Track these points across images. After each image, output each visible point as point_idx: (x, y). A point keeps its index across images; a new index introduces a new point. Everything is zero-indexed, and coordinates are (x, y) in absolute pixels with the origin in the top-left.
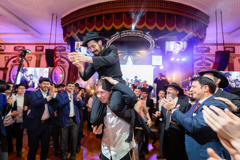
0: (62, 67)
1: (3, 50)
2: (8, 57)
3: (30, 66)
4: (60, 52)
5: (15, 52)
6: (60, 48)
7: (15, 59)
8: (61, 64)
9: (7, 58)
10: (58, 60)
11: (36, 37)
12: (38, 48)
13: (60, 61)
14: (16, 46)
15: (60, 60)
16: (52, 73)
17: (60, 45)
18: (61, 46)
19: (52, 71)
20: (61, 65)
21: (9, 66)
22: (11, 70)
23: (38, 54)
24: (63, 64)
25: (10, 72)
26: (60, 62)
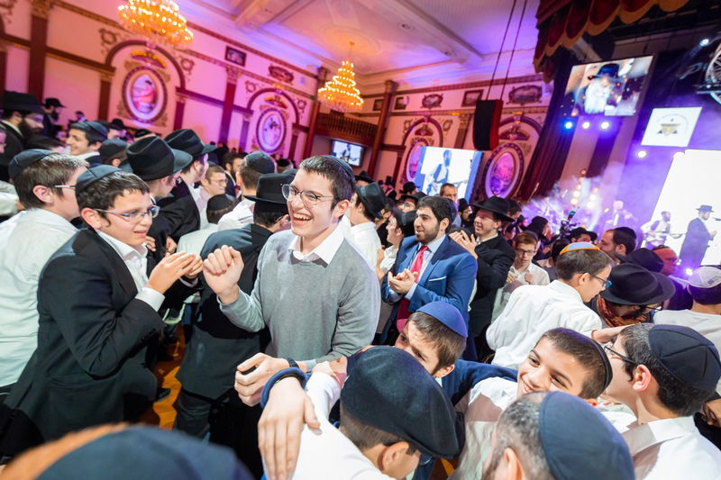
0: (518, 149)
1: (404, 107)
2: (410, 122)
3: (444, 143)
4: (522, 104)
5: (424, 109)
6: (526, 93)
7: (420, 126)
8: (516, 142)
9: (407, 125)
10: (512, 129)
11: (470, 67)
12: (469, 96)
13: (516, 133)
14: (427, 94)
15: (518, 128)
16: (488, 165)
17: (526, 81)
18: (531, 84)
19: (490, 160)
20: (515, 146)
21: (408, 144)
22: (410, 152)
23: (466, 112)
24: (523, 142)
25: (408, 156)
26: (516, 136)
